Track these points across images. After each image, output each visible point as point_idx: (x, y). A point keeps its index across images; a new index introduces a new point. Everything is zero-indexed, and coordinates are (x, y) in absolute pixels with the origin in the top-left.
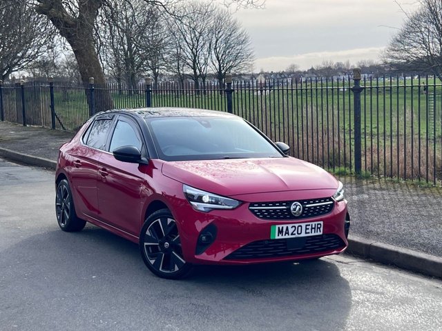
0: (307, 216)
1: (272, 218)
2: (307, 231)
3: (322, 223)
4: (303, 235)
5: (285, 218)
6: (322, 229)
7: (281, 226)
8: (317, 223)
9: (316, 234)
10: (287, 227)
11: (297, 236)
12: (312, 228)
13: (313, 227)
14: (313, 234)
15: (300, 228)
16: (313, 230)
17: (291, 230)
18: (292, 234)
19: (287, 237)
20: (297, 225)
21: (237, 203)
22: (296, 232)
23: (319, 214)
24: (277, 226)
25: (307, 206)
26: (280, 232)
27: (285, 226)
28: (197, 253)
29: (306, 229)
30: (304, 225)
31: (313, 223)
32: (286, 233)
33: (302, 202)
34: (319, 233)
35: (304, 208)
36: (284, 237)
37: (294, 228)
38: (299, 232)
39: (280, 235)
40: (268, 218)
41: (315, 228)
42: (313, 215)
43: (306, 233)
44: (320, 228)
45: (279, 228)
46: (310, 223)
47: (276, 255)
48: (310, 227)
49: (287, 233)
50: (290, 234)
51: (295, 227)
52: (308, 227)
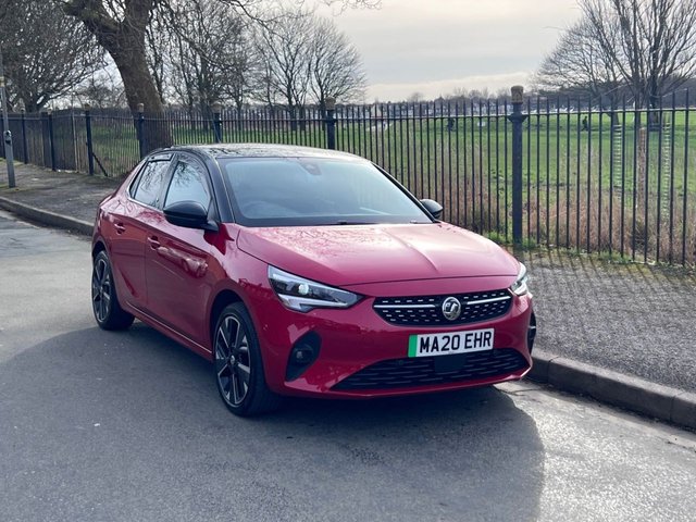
0: (469, 320)
1: (411, 322)
2: (468, 344)
3: (492, 330)
4: (462, 350)
5: (432, 323)
6: (491, 341)
7: (425, 337)
8: (483, 331)
9: (483, 349)
10: (436, 338)
11: (451, 351)
12: (476, 340)
13: (478, 337)
14: (478, 349)
15: (456, 339)
16: (478, 343)
17: (441, 343)
18: (443, 349)
19: (435, 353)
20: (451, 335)
21: (354, 298)
22: (449, 346)
23: (487, 317)
24: (419, 337)
25: (469, 303)
26: (424, 345)
27: (432, 337)
28: (288, 379)
29: (467, 341)
30: (462, 335)
31: (479, 332)
32: (433, 348)
33: (460, 296)
34: (487, 348)
35: (463, 307)
36: (430, 354)
37: (446, 340)
38: (455, 346)
39: (424, 351)
40: (405, 324)
41: (480, 340)
42: (478, 319)
43: (466, 347)
44: (488, 339)
45: (422, 339)
46: (474, 332)
47: (416, 383)
48: (472, 338)
49: (435, 347)
50: (440, 348)
51: (448, 337)
52: (469, 338)
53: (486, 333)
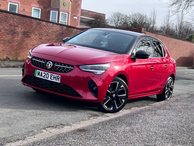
0: (54, 70)
1: (38, 66)
3: (60, 76)
4: (49, 79)
5: (43, 68)
6: (60, 79)
7: (39, 71)
8: (57, 75)
9: (56, 81)
10: (42, 72)
12: (54, 78)
13: (55, 77)
14: (54, 81)
15: (47, 75)
16: (55, 79)
17: (43, 75)
18: (44, 77)
19: (41, 77)
20: (46, 73)
22: (45, 76)
23: (61, 72)
24: (38, 70)
26: (39, 74)
27: (41, 72)
29: (51, 77)
30: (50, 74)
31: (55, 75)
33: (54, 63)
34: (58, 81)
35: (53, 66)
37: (45, 74)
38: (47, 77)
39: (38, 75)
40: (36, 66)
41: (56, 78)
42: (58, 71)
43: (51, 79)
44: (59, 79)
45: (38, 71)
46: (54, 74)
48: (53, 76)
49: (41, 75)
51: (45, 73)
52: (52, 76)
53: (58, 76)
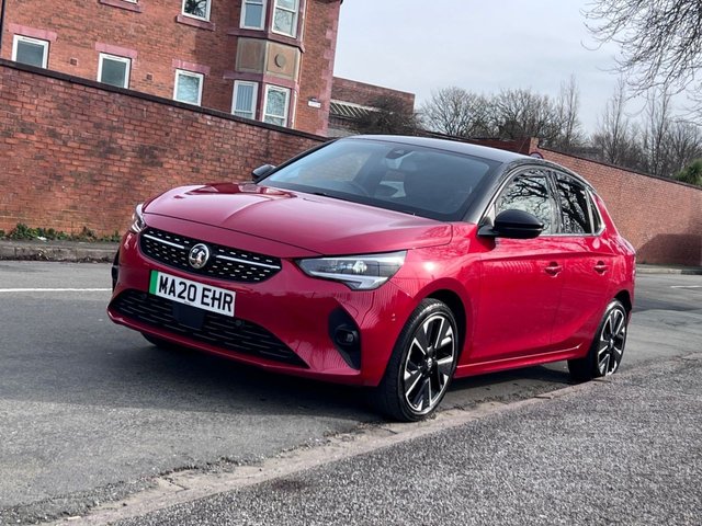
0: (216, 275)
1: (161, 259)
2: (206, 300)
3: (233, 294)
4: (197, 304)
5: (179, 266)
6: (232, 306)
7: (165, 276)
8: (224, 291)
9: (221, 311)
10: (173, 281)
11: (186, 301)
12: (214, 299)
13: (217, 296)
14: (215, 309)
15: (192, 289)
16: (216, 303)
17: (179, 289)
18: (179, 296)
19: (171, 297)
20: (188, 283)
22: (185, 295)
24: (160, 274)
25: (219, 257)
26: (163, 285)
27: (171, 278)
29: (204, 296)
30: (200, 287)
31: (218, 290)
32: (170, 291)
34: (225, 312)
36: (167, 296)
37: (183, 286)
38: (192, 297)
39: (162, 291)
40: (157, 258)
41: (219, 300)
42: (226, 277)
43: (203, 303)
44: (229, 303)
45: (162, 277)
46: (213, 288)
48: (211, 294)
49: (172, 291)
50: (178, 291)
51: (185, 284)
52: (206, 293)
53: (226, 295)
